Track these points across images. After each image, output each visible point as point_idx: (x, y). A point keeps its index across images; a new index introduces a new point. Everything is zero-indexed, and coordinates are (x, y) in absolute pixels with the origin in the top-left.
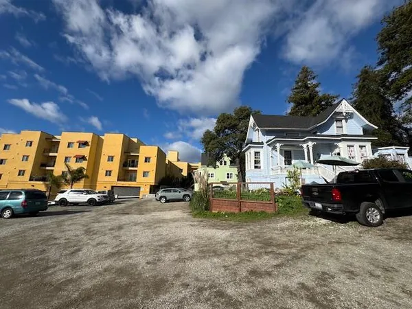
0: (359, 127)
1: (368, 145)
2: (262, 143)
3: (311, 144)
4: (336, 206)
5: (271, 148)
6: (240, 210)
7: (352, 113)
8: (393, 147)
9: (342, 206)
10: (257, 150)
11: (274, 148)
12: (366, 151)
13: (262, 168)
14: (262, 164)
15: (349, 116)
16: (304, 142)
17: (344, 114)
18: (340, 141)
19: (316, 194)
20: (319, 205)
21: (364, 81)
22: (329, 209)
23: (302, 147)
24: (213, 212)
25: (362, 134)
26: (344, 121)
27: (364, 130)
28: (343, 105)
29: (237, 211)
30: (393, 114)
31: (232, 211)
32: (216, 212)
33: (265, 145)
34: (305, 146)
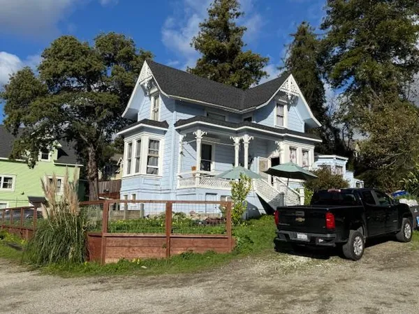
0: (302, 120)
1: (311, 149)
2: (165, 124)
3: (246, 138)
4: (329, 236)
5: (181, 137)
6: (168, 253)
7: (297, 97)
8: (334, 156)
9: (334, 235)
10: (155, 136)
11: (190, 138)
12: (308, 159)
13: (160, 172)
14: (160, 166)
15: (294, 101)
16: (237, 133)
17: (289, 97)
18: (282, 138)
19: (301, 220)
20: (302, 237)
21: (299, 45)
22: (321, 240)
23: (233, 142)
24: (107, 261)
25: (303, 131)
26: (285, 107)
27: (306, 126)
28: (289, 83)
29: (163, 255)
30: (325, 105)
31: (151, 255)
32: (116, 261)
33: (172, 129)
34: (237, 140)
